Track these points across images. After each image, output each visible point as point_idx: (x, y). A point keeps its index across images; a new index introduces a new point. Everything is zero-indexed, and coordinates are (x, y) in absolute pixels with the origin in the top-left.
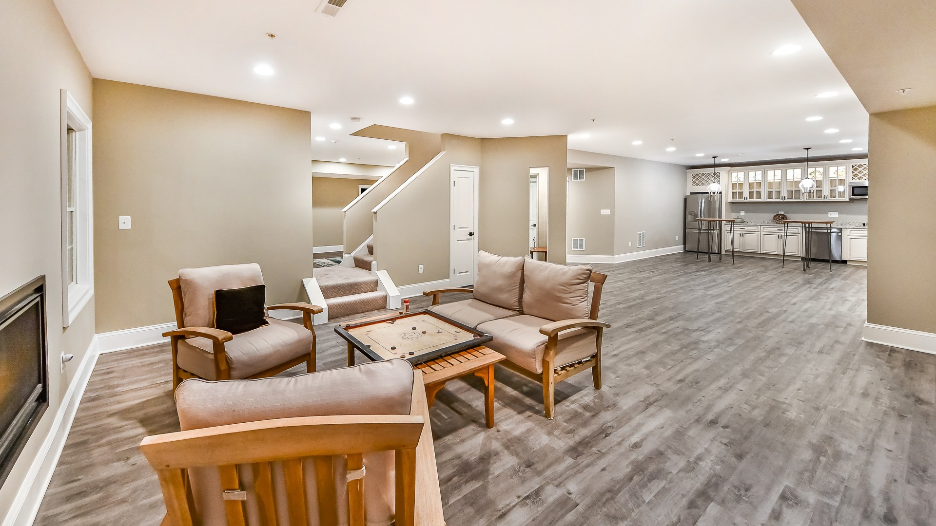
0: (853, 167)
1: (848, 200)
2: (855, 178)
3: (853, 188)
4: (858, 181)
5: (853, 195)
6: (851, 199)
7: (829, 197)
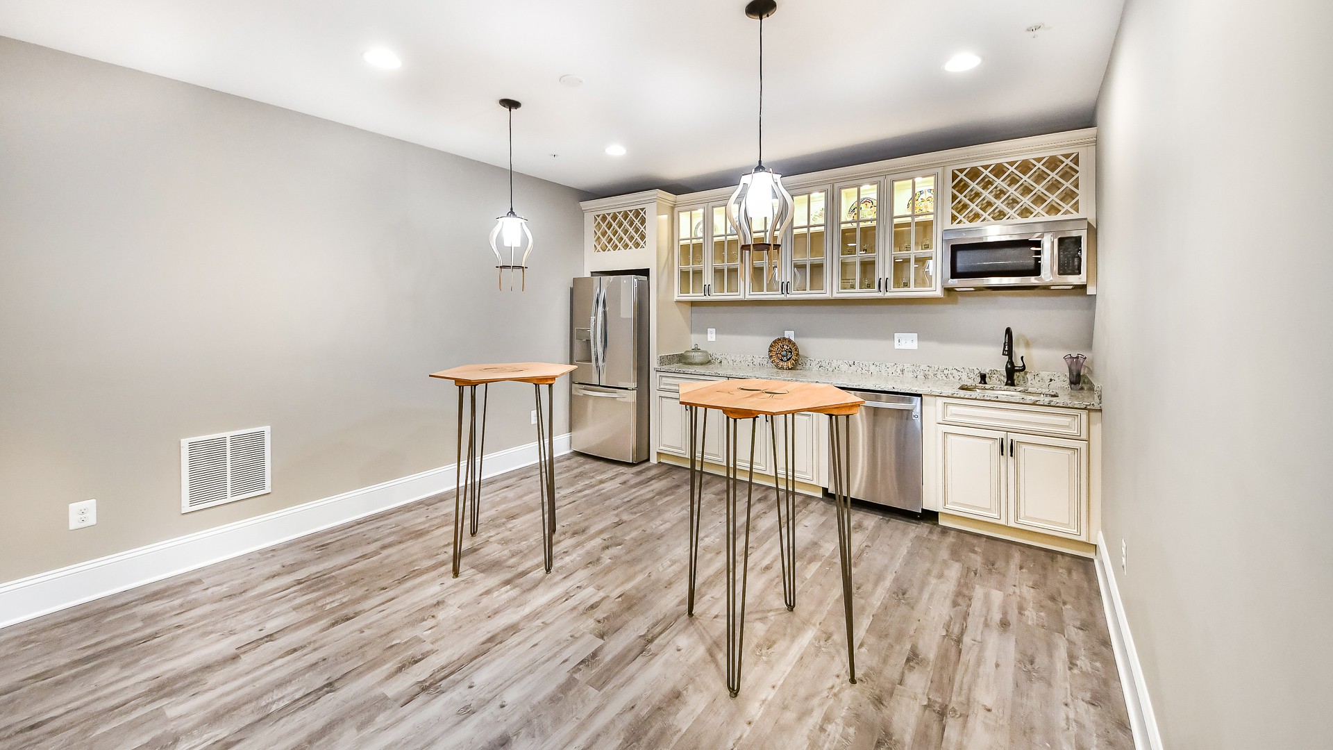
0: (954, 177)
1: (939, 293)
2: (960, 217)
3: (955, 249)
4: (967, 225)
5: (955, 275)
6: (949, 291)
7: (891, 283)
